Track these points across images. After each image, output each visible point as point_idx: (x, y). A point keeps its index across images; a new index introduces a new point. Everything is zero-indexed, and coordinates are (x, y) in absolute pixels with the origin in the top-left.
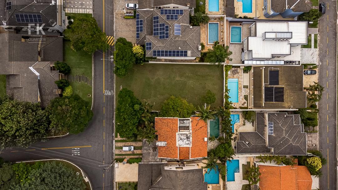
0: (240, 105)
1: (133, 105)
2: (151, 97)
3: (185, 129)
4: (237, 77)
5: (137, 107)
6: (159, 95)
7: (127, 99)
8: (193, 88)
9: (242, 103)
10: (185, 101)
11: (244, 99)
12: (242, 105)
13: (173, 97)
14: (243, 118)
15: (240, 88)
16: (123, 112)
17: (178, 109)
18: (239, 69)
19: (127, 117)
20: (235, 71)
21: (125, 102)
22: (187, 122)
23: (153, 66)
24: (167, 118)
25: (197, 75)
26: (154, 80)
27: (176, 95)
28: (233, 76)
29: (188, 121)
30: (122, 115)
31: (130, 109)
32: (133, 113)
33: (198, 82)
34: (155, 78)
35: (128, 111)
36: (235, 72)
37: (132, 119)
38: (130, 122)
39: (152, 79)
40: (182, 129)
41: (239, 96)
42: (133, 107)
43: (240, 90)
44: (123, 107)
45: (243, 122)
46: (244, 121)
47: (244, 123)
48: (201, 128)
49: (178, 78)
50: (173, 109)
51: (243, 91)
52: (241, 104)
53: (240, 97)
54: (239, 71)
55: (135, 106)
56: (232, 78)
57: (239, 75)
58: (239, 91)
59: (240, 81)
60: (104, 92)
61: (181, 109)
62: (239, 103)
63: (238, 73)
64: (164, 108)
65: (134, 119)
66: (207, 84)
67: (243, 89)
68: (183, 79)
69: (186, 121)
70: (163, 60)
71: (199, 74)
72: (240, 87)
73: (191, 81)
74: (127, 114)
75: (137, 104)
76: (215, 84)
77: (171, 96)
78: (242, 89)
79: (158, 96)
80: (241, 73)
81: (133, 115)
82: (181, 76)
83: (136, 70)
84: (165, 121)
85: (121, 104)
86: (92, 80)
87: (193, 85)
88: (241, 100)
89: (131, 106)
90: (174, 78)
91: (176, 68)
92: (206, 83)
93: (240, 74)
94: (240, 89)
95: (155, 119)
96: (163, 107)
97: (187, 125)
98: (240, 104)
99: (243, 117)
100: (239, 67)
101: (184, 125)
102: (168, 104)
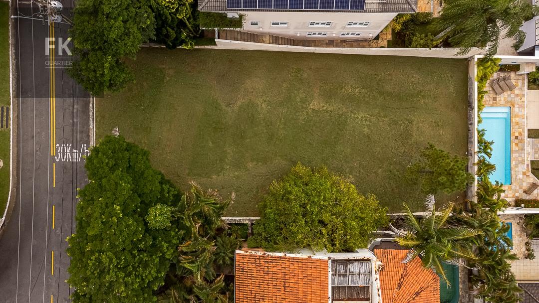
0: (517, 195)
1: (146, 206)
2: (223, 169)
3: (355, 296)
4: (506, 102)
5: (159, 215)
6: (252, 161)
7: (116, 183)
8: (368, 137)
9: (525, 186)
10: (348, 186)
11: (531, 175)
12: (525, 192)
13: (301, 169)
14: (524, 235)
15: (517, 138)
16: (95, 237)
17: (326, 217)
18: (513, 74)
19: (111, 261)
20: (502, 83)
21: (109, 194)
22: (363, 270)
23: (231, 61)
24: (281, 255)
25: (381, 93)
26: (236, 108)
27: (309, 162)
28: (495, 99)
29: (364, 267)
30: (92, 252)
31: (128, 226)
32: (140, 241)
33: (385, 116)
34: (239, 103)
35: (121, 232)
36: (501, 86)
37: (134, 268)
38: (126, 285)
39: (228, 105)
40: (342, 296)
41: (513, 163)
42: (142, 213)
43: (517, 144)
44: (96, 214)
45: (524, 249)
46: (527, 244)
47: (528, 250)
48: (417, 294)
49: (316, 104)
50: (304, 215)
51: (528, 149)
52: (521, 191)
53: (516, 166)
54: (513, 82)
55: (151, 211)
56: (492, 106)
57: (513, 96)
58: (514, 148)
59: (517, 116)
60: (53, 152)
61: (337, 215)
62: (513, 188)
63: (511, 88)
64: (268, 210)
65: (146, 266)
66: (414, 123)
67: (527, 140)
68: (334, 106)
69: (356, 264)
70: (267, 39)
71: (388, 87)
72: (517, 134)
73: (361, 114)
74: (113, 246)
75: (163, 201)
76: (440, 124)
77: (295, 164)
78: (522, 141)
79: (250, 165)
80: (521, 89)
81: (140, 251)
82: (328, 96)
83: (171, 72)
84: (275, 269)
85: (90, 201)
86: (8, 109)
87: (369, 127)
88: (521, 176)
89: (135, 211)
90: (303, 101)
91: (310, 69)
92: (411, 122)
93: (517, 92)
94: (517, 141)
95: (237, 258)
96: (265, 206)
97: (361, 282)
98: (516, 191)
99: (523, 230)
100: (515, 68)
101: (348, 282)
102: (285, 197)
